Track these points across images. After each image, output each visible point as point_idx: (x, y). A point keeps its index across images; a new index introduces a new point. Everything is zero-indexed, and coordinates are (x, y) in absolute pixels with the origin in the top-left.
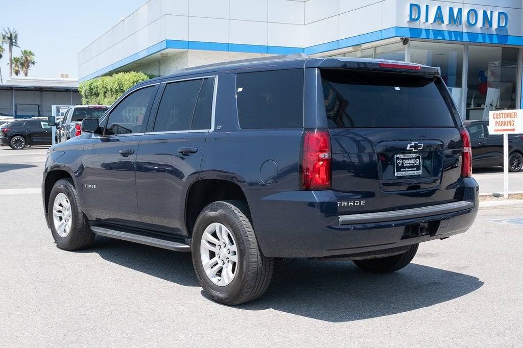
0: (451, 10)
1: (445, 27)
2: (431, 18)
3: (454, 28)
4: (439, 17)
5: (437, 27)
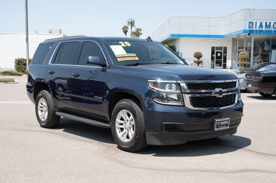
0: (266, 23)
1: (264, 29)
2: (258, 26)
3: (268, 29)
4: (261, 26)
5: (260, 29)
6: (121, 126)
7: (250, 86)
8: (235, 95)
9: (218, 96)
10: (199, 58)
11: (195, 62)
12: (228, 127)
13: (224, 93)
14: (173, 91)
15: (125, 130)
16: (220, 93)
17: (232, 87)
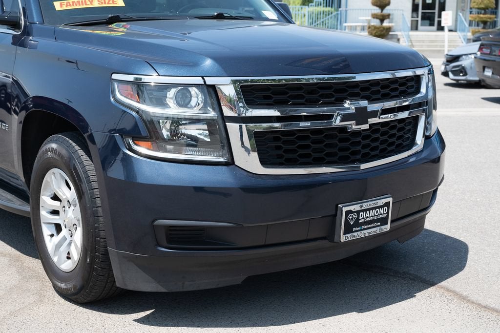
6: (56, 219)
7: (488, 73)
8: (416, 120)
9: (353, 126)
10: (382, 7)
11: (375, 16)
12: (388, 227)
13: (374, 114)
14: (194, 112)
15: (64, 232)
16: (361, 115)
17: (405, 94)
